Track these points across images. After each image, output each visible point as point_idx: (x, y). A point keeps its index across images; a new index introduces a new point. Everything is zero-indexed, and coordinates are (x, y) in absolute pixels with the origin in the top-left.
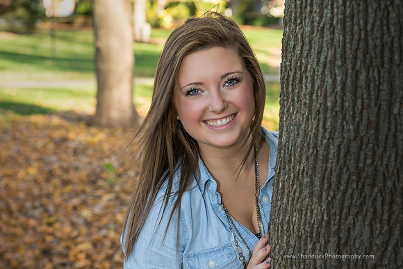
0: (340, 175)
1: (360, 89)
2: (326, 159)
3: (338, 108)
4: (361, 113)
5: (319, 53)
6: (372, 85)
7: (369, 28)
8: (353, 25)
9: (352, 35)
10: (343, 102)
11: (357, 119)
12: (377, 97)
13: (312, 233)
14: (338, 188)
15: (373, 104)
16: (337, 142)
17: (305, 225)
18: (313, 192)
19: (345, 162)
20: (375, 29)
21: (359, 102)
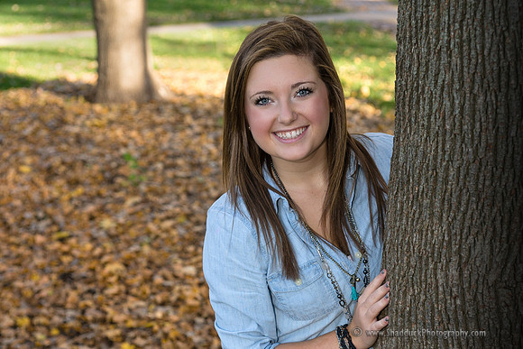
0: (460, 196)
1: (478, 113)
2: (446, 181)
3: (457, 131)
4: (480, 136)
5: (437, 75)
6: (490, 109)
7: (486, 53)
8: (470, 49)
9: (470, 60)
10: (461, 125)
11: (476, 142)
12: (495, 121)
13: (433, 253)
14: (459, 209)
15: (491, 127)
16: (456, 164)
17: (426, 245)
18: (433, 213)
19: (465, 183)
20: (492, 54)
21: (478, 125)
